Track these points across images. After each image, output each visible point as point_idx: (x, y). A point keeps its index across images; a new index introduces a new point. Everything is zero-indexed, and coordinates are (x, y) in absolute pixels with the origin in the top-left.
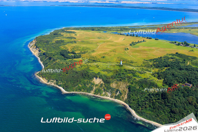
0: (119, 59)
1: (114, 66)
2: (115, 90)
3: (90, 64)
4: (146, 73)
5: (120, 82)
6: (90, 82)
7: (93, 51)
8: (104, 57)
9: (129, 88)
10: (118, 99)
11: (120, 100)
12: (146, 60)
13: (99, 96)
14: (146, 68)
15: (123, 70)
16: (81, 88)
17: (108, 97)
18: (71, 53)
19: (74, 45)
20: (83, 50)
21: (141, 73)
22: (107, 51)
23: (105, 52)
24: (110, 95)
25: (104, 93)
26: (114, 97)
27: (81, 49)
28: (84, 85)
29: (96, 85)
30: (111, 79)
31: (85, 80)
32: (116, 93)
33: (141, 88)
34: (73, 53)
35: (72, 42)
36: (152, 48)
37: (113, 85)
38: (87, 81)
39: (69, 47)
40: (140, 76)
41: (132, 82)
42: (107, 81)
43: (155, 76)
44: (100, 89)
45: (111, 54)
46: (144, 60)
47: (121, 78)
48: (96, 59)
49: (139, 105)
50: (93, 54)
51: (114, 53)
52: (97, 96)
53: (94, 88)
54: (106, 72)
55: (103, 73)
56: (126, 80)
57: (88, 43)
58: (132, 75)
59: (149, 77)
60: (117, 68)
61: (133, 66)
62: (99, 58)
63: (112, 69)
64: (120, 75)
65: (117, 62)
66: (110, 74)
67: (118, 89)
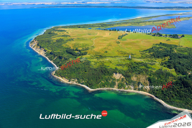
0: (119, 52)
1: (124, 60)
2: (137, 83)
3: (102, 60)
4: (155, 64)
5: (139, 75)
6: (111, 78)
7: (93, 47)
9: (149, 80)
10: (142, 91)
11: (143, 91)
12: (142, 52)
13: (123, 90)
14: (150, 59)
15: (134, 63)
16: (104, 84)
17: (132, 90)
18: (75, 50)
19: (73, 42)
20: (83, 46)
21: (151, 65)
22: (105, 45)
23: (105, 47)
24: (133, 88)
25: (127, 87)
26: (137, 89)
27: (81, 45)
28: (106, 81)
29: (118, 80)
30: (130, 74)
31: (106, 77)
32: (139, 86)
33: (159, 79)
34: (77, 50)
35: (70, 40)
36: (138, 40)
37: (133, 78)
38: (108, 77)
39: (70, 45)
40: (153, 68)
41: (149, 74)
42: (127, 76)
43: (164, 66)
44: (122, 83)
45: (110, 49)
46: (140, 51)
47: (139, 72)
48: (101, 54)
49: (165, 95)
50: (96, 49)
51: (111, 47)
53: (117, 83)
54: (121, 66)
56: (144, 73)
57: (83, 39)
58: (145, 67)
59: (161, 68)
60: (128, 62)
61: (138, 58)
62: (103, 53)
63: (124, 63)
64: (135, 68)
65: (123, 56)
66: (125, 68)
67: (139, 81)
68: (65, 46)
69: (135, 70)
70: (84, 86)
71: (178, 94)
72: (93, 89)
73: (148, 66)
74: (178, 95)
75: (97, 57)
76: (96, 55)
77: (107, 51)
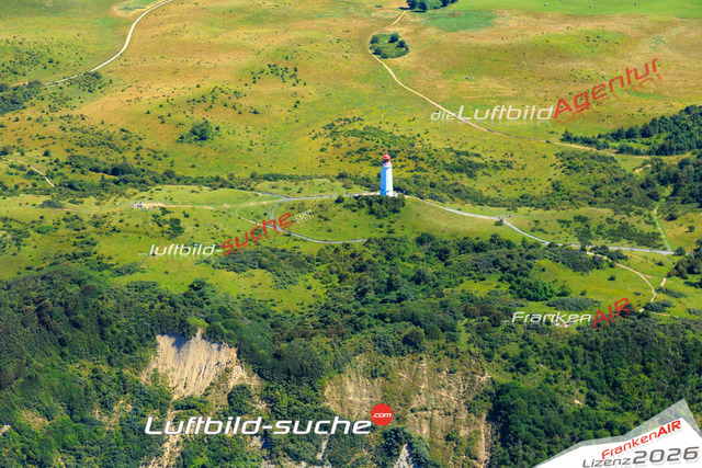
0: (341, 139)
1: (322, 214)
2: (373, 439)
3: (96, 210)
4: (619, 256)
5: (407, 360)
7: (92, 82)
8: (201, 134)
9: (500, 410)
12: (587, 142)
14: (607, 212)
15: (412, 249)
16: (44, 444)
21: (577, 263)
23: (208, 86)
28: (71, 411)
29: (188, 407)
30: (321, 341)
31: (72, 368)
36: (612, 26)
37: (342, 392)
40: (574, 296)
41: (513, 349)
45: (260, 104)
46: (567, 138)
47: (411, 328)
48: (130, 156)
50: (99, 110)
51: (288, 87)
53: (173, 436)
54: (259, 273)
55: (232, 286)
56: (464, 337)
58: (505, 287)
59: (655, 298)
60: (357, 232)
61: (495, 203)
62: (163, 147)
63: (310, 247)
64: (393, 295)
65: (342, 176)
66: (302, 295)
67: (393, 425)
69: (383, 309)
73: (535, 276)
75: (71, 177)
76: (74, 164)
77: (214, 122)
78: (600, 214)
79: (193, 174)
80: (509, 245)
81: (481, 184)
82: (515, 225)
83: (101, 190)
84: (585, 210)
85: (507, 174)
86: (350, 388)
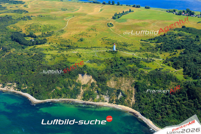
0: (104, 41)
1: (104, 53)
2: (115, 91)
3: (66, 53)
4: (154, 60)
5: (120, 78)
6: (73, 83)
7: (62, 31)
8: (81, 40)
9: (136, 86)
10: (122, 105)
11: (124, 105)
12: (145, 41)
13: (92, 103)
14: (150, 53)
15: (119, 59)
16: (61, 92)
17: (106, 104)
18: (29, 36)
19: (29, 23)
20: (45, 30)
21: (147, 62)
22: (84, 30)
23: (82, 32)
24: (107, 99)
25: (98, 97)
26: (114, 102)
27: (42, 28)
28: (65, 87)
29: (84, 86)
30: (106, 75)
31: (65, 80)
32: (117, 96)
33: (153, 85)
34: (31, 36)
35: (24, 19)
36: (146, 21)
37: (110, 83)
38: (69, 81)
39: (22, 27)
40: (147, 67)
41: (138, 76)
42: (100, 79)
43: (169, 65)
44: (90, 92)
45: (90, 35)
46: (141, 40)
47: (121, 73)
48: (70, 44)
49: (156, 111)
50: (64, 36)
51: (94, 32)
52: (89, 102)
53: (82, 91)
54: (95, 63)
56: (130, 74)
57: (49, 18)
58: (135, 66)
59: (160, 67)
60: (110, 56)
61: (131, 51)
62: (75, 42)
63: (103, 59)
64: (117, 67)
65: (106, 47)
66: (102, 67)
67: (118, 89)
68: (12, 28)
69: (116, 69)
70: (27, 95)
71: (177, 109)
72: (39, 99)
73: (140, 64)
74: (177, 112)
75: (61, 47)
76: (61, 45)
77: (83, 38)
78: (149, 53)
79: (81, 47)
80: (135, 58)
81: (128, 48)
82: (136, 55)
83: (66, 50)
84: (147, 53)
85: (132, 46)
86: (111, 83)
